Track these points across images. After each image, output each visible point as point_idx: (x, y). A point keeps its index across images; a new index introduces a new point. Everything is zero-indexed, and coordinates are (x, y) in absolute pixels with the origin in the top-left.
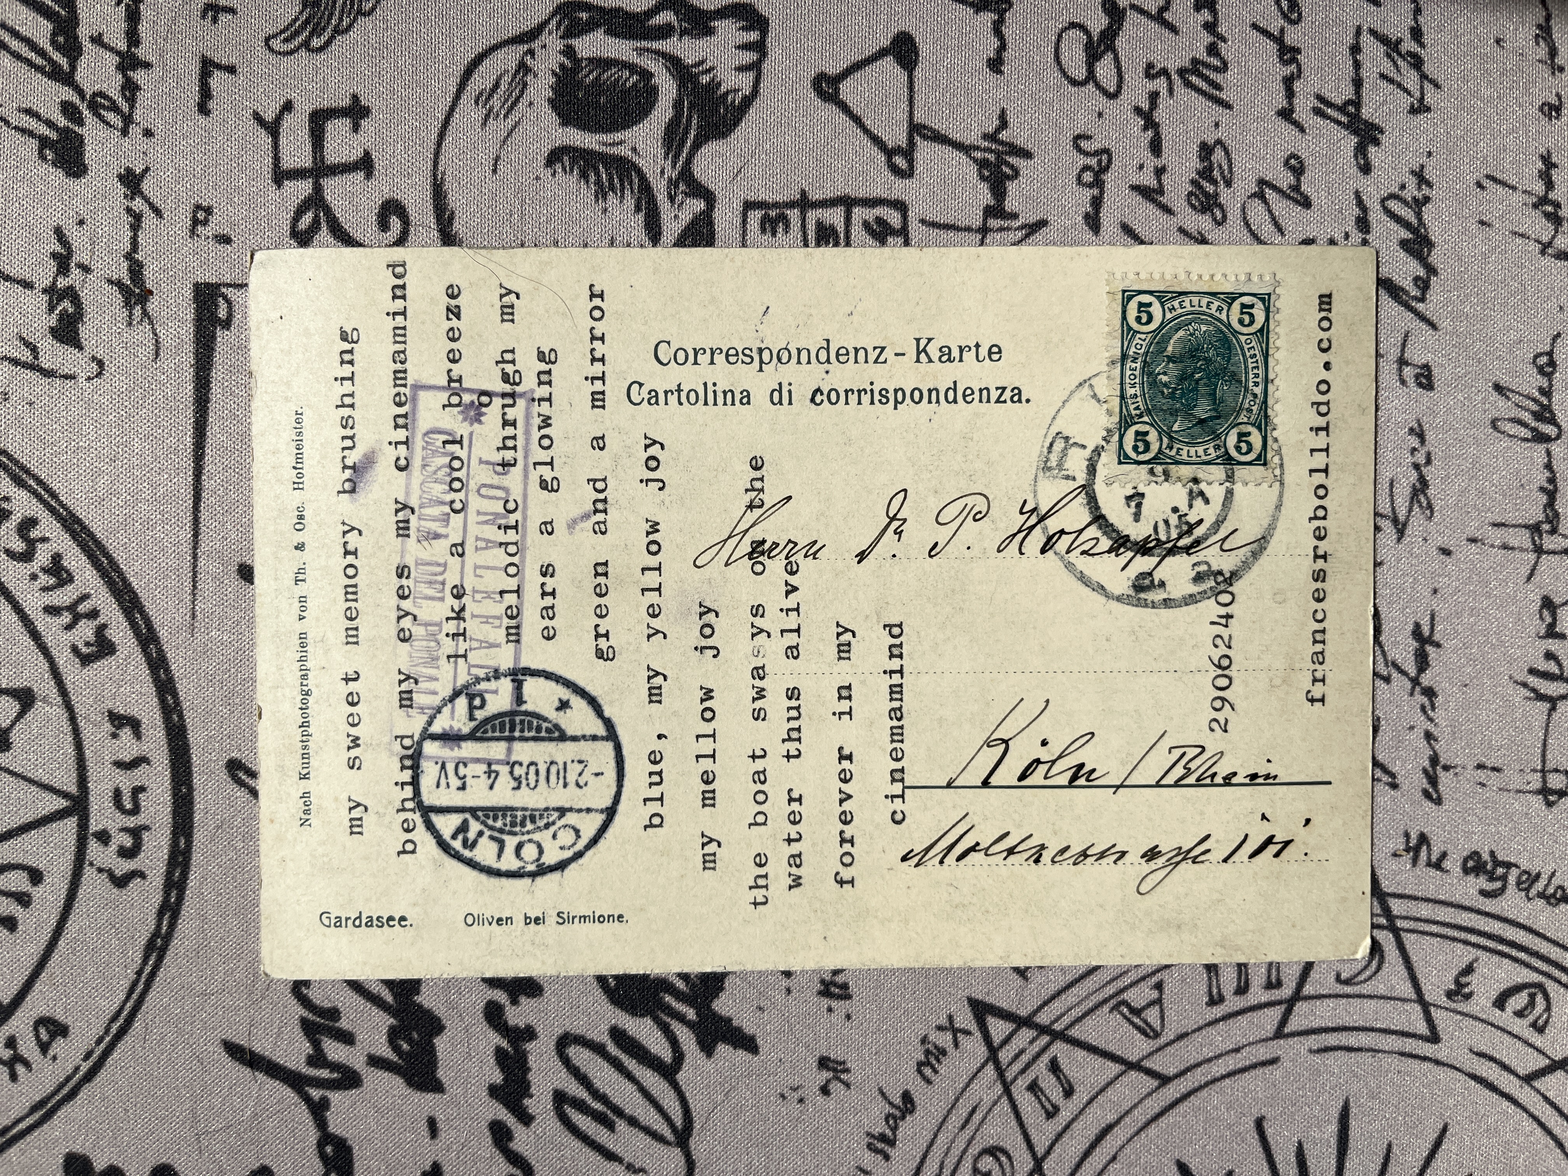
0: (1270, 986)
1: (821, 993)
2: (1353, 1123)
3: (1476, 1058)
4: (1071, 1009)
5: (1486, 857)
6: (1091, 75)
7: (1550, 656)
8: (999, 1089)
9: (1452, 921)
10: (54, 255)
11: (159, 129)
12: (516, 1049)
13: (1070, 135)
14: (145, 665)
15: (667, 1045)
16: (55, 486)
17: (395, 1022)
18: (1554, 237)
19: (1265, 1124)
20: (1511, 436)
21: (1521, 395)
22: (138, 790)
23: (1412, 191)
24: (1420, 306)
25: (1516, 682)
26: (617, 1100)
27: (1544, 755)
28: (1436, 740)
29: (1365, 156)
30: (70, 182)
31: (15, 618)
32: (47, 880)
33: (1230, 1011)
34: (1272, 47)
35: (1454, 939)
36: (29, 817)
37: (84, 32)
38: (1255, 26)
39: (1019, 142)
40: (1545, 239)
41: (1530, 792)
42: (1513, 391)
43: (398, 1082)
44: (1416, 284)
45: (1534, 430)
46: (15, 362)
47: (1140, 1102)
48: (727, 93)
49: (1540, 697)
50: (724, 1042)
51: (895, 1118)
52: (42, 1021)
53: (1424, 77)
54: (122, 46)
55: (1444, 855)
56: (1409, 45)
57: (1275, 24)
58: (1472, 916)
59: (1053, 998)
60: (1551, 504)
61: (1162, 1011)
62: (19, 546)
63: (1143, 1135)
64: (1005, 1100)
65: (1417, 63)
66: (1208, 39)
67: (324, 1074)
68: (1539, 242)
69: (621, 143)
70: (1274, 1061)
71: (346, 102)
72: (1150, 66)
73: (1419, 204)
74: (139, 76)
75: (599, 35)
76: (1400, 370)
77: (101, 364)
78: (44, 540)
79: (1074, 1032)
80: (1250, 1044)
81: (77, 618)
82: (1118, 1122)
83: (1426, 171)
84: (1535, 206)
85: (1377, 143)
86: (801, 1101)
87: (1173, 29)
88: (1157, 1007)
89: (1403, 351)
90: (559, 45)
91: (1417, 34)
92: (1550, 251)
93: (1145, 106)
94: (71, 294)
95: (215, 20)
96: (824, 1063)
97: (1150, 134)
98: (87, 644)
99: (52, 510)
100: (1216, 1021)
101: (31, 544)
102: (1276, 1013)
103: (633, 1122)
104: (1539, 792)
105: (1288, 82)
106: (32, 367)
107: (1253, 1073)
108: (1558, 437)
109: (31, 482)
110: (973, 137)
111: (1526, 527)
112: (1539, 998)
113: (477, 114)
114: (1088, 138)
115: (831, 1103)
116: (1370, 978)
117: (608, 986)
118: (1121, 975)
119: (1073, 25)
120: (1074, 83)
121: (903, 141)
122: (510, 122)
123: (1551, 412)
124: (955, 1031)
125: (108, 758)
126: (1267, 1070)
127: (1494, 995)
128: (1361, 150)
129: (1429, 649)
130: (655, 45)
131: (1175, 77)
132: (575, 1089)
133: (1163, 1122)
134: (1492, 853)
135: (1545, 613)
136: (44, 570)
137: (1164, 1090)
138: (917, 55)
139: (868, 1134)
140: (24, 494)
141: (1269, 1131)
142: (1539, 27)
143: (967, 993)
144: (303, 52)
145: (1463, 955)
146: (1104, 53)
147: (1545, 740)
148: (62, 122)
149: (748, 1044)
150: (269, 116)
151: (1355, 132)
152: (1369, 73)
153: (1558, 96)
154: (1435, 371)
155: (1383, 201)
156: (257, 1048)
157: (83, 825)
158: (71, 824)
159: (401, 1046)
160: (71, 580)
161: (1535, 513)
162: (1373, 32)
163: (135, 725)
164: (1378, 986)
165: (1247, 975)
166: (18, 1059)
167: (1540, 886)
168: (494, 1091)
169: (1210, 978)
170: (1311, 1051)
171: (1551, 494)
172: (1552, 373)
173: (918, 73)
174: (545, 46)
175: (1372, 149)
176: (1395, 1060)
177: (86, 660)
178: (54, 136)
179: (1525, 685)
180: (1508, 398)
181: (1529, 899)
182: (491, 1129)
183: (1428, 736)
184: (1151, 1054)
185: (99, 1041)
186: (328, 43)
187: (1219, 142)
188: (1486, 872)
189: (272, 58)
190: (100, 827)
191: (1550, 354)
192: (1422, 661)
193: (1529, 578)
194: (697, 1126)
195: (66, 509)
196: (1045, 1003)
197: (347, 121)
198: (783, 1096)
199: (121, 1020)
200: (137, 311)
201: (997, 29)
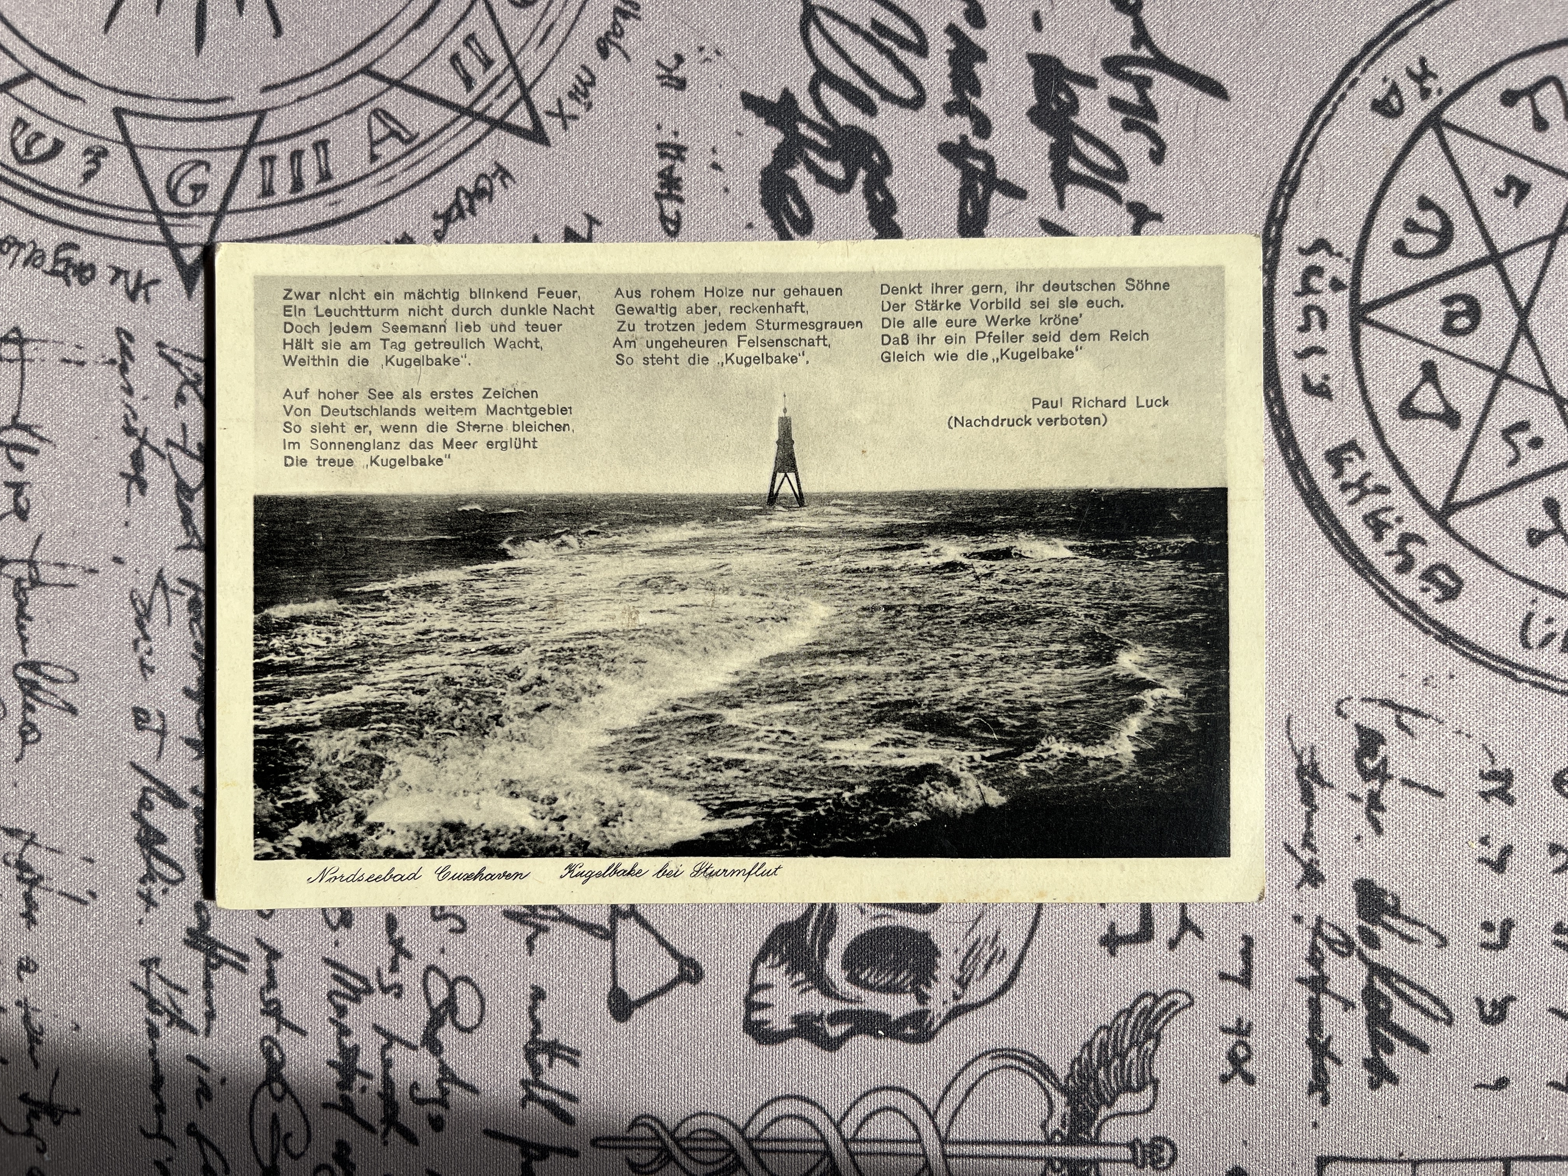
0: (272, 159)
1: (685, 149)
2: (192, 33)
3: (79, 94)
4: (455, 136)
5: (74, 280)
6: (451, 986)
7: (20, 466)
8: (520, 61)
9: (103, 221)
10: (1382, 809)
11: (1288, 922)
12: (962, 96)
13: (469, 933)
14: (1299, 442)
15: (825, 100)
16: (1380, 602)
17: (1073, 119)
18: (23, 850)
19: (273, 31)
20: (60, 667)
21: (51, 705)
22: (1305, 328)
23: (157, 887)
24: (146, 783)
25: (50, 442)
26: (870, 49)
27: (23, 374)
28: (123, 387)
29: (200, 918)
30: (1368, 876)
31: (1417, 483)
32: (1389, 245)
33: (307, 136)
34: (287, 1015)
35: (102, 204)
36: (1404, 302)
37: (1362, 1012)
38: (303, 1033)
39: (515, 926)
40: (31, 848)
41: (34, 341)
42: (59, 708)
43: (1069, 64)
44: (151, 803)
45: (39, 673)
46: (1416, 713)
47: (389, 50)
48: (779, 965)
49: (26, 428)
50: (773, 103)
51: (615, 34)
52: (1396, 114)
53: (147, 993)
54: (1324, 999)
55: (113, 281)
56: (160, 1021)
57: (285, 1037)
58: (85, 226)
59: (471, 146)
60: (22, 605)
61: (370, 135)
62: (1413, 548)
63: (386, 19)
64: (514, 52)
65: (153, 1005)
66: (346, 1021)
67: (1136, 71)
68: (37, 844)
69: (875, 918)
70: (266, 89)
71: (1121, 949)
72: (398, 996)
73: (150, 876)
74: (1308, 971)
75: (896, 1015)
76: (164, 725)
77: (1339, 712)
78: (1390, 554)
79: (451, 114)
80: (289, 105)
81: (1360, 484)
82: (409, 31)
83: (143, 907)
84: (41, 878)
85: (190, 931)
86: (701, 49)
87: (377, 1028)
88: (375, 138)
89: (162, 744)
90: (931, 1005)
91: (153, 1032)
92: (27, 837)
93: (402, 960)
94: (1367, 775)
95: (1240, 1021)
96: (681, 84)
97: (397, 935)
98: (1350, 460)
99: (1382, 580)
100: (319, 126)
101: (1402, 550)
102: (265, 133)
103: (855, 28)
104: (26, 341)
105: (272, 984)
106: (1400, 708)
107: (285, 78)
108: (16, 667)
109: (1401, 605)
110: (558, 929)
111: (44, 584)
112: (21, 150)
113: (1003, 942)
114: (452, 931)
115: (674, 47)
116: (178, 167)
117: (879, 154)
118: (409, 168)
119: (469, 1030)
120: (467, 980)
121: (621, 924)
122: (974, 936)
123: (23, 690)
124: (561, 115)
125: (1331, 357)
126: (272, 81)
127: (64, 153)
128: (205, 924)
129: (131, 472)
130: (844, 1006)
131: (375, 985)
132: (907, 57)
133: (368, 31)
134: (68, 283)
135: (24, 505)
136: (1389, 526)
137: (367, 61)
138: (609, 1002)
139: (639, 18)
140: (1408, 594)
141: (269, 24)
142: (40, 1042)
143: (551, 150)
144: (1160, 993)
145: (94, 189)
146: (440, 1006)
147: (22, 388)
148: (1378, 930)
149: (750, 101)
150: (1189, 935)
151: (210, 940)
152: (198, 994)
153: (20, 978)
154: (132, 725)
155: (183, 878)
156: (1197, 93)
157: (1355, 295)
158: (1366, 297)
159: (1067, 97)
160: (1365, 518)
161: (36, 598)
162: (194, 1031)
163: (1308, 387)
164: (171, 160)
165: (292, 168)
166: (1419, 79)
167: (24, 254)
168: (982, 56)
169: (327, 165)
170: (232, 99)
171: (21, 613)
172: (23, 725)
173: (608, 985)
174: (945, 1003)
175: (195, 925)
176: (154, 91)
177: (1352, 445)
178: (1386, 918)
179: (41, 439)
180: (64, 702)
181: (33, 242)
182: (984, 21)
183: (130, 391)
184: (380, 94)
185: (1343, 97)
186: (1138, 1001)
187: (334, 929)
188: (74, 266)
189: (1187, 988)
190: (1340, 294)
191: (25, 743)
192: (137, 459)
193: (40, 537)
194: (796, 26)
195: (1369, 581)
196: (479, 141)
197: (1120, 932)
198: (718, 53)
199: (1322, 117)
200: (1306, 760)
201: (537, 1026)
